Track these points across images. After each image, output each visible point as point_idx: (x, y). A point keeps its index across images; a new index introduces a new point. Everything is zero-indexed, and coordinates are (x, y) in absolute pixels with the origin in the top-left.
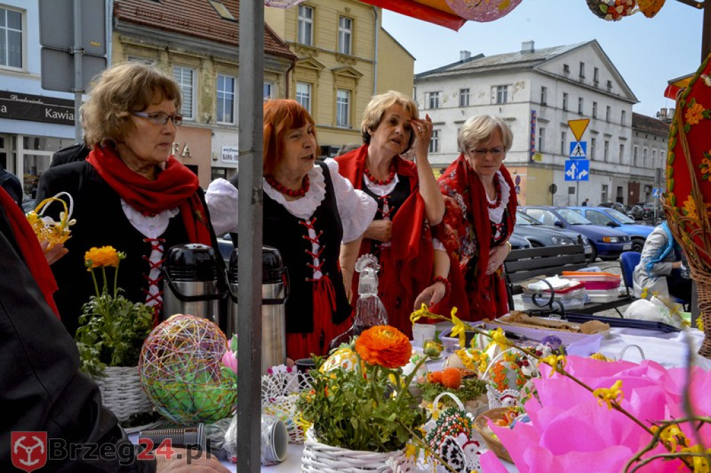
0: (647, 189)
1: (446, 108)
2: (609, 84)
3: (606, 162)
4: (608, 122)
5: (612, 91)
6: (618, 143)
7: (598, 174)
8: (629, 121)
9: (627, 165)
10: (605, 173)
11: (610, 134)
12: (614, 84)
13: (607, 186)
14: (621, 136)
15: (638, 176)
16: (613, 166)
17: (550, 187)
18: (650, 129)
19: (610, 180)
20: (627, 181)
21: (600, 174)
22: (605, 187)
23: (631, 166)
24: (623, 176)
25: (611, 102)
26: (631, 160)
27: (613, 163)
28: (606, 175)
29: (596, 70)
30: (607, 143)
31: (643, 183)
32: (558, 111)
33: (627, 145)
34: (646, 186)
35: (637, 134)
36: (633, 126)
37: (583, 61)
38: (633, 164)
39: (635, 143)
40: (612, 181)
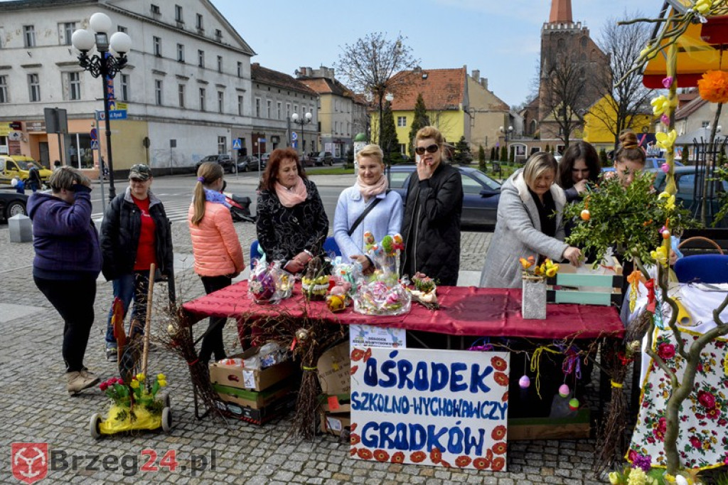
0: (275, 140)
1: (10, 49)
2: (218, 33)
3: (221, 113)
4: (220, 72)
5: (223, 40)
6: (236, 95)
7: (211, 126)
8: (247, 72)
9: (248, 117)
10: (220, 125)
11: (223, 84)
12: (224, 33)
13: (225, 137)
14: (239, 87)
15: (262, 127)
16: (232, 117)
17: (144, 141)
18: (274, 82)
19: (228, 131)
20: (250, 132)
21: (215, 126)
22: (222, 139)
23: (253, 118)
24: (244, 127)
25: (222, 53)
26: (253, 111)
27: (231, 115)
28: (223, 126)
29: (200, 17)
30: (220, 94)
31: (268, 134)
32: (146, 56)
33: (247, 98)
34: (272, 137)
35: (258, 86)
36: (252, 78)
37: (180, 5)
38: (256, 116)
39: (256, 95)
40: (230, 133)
